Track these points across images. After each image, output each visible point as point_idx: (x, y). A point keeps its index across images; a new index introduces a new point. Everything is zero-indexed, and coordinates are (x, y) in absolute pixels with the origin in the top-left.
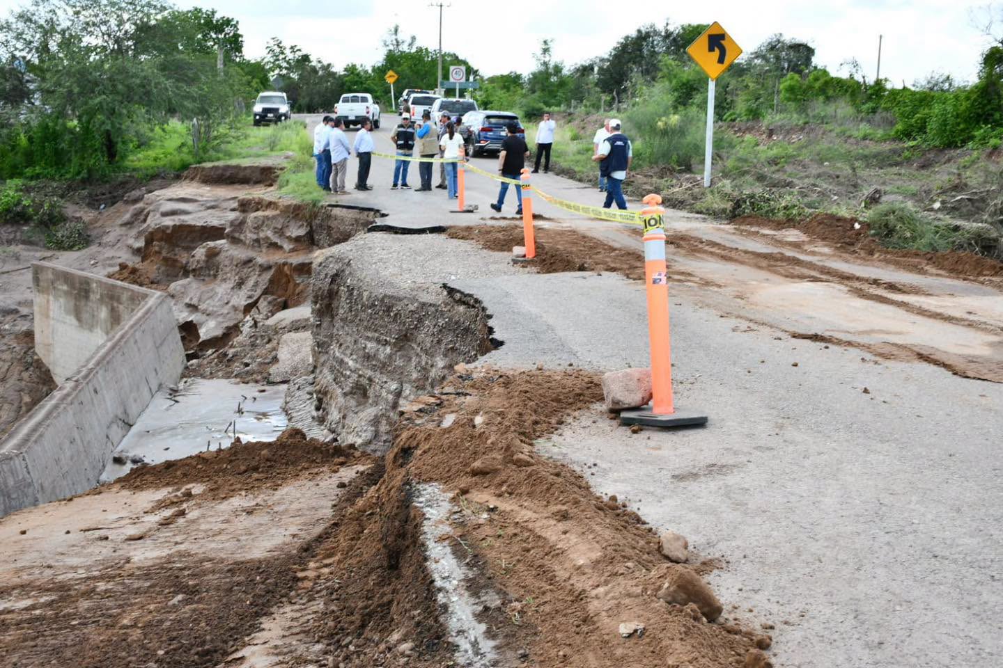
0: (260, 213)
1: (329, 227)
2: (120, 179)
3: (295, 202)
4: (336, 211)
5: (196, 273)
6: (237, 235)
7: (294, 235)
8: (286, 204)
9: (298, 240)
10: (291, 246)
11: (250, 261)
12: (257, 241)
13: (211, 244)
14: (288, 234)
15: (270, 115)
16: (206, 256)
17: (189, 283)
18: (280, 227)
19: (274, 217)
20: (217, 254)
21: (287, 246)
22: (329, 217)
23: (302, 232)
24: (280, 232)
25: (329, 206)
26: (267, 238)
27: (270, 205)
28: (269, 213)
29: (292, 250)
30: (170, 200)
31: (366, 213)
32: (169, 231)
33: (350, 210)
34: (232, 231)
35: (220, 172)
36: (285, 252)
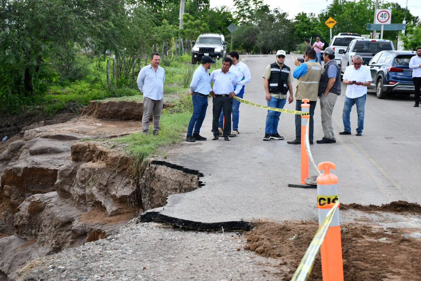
0: (90, 164)
1: (152, 189)
2: (28, 111)
3: (123, 154)
4: (161, 170)
5: (19, 230)
6: (66, 188)
7: (118, 195)
8: (114, 155)
9: (122, 200)
10: (114, 208)
11: (70, 222)
12: (83, 197)
13: (37, 197)
14: (114, 193)
15: (206, 54)
16: (30, 211)
17: (10, 242)
18: (105, 183)
19: (100, 171)
20: (41, 210)
21: (110, 207)
22: (153, 176)
23: (127, 191)
24: (105, 189)
25: (154, 162)
26: (92, 195)
27: (102, 155)
28: (97, 165)
29: (115, 213)
30: (46, 137)
31: (190, 176)
32: (20, 175)
33: (175, 171)
34: (61, 183)
35: (116, 108)
36: (106, 215)
